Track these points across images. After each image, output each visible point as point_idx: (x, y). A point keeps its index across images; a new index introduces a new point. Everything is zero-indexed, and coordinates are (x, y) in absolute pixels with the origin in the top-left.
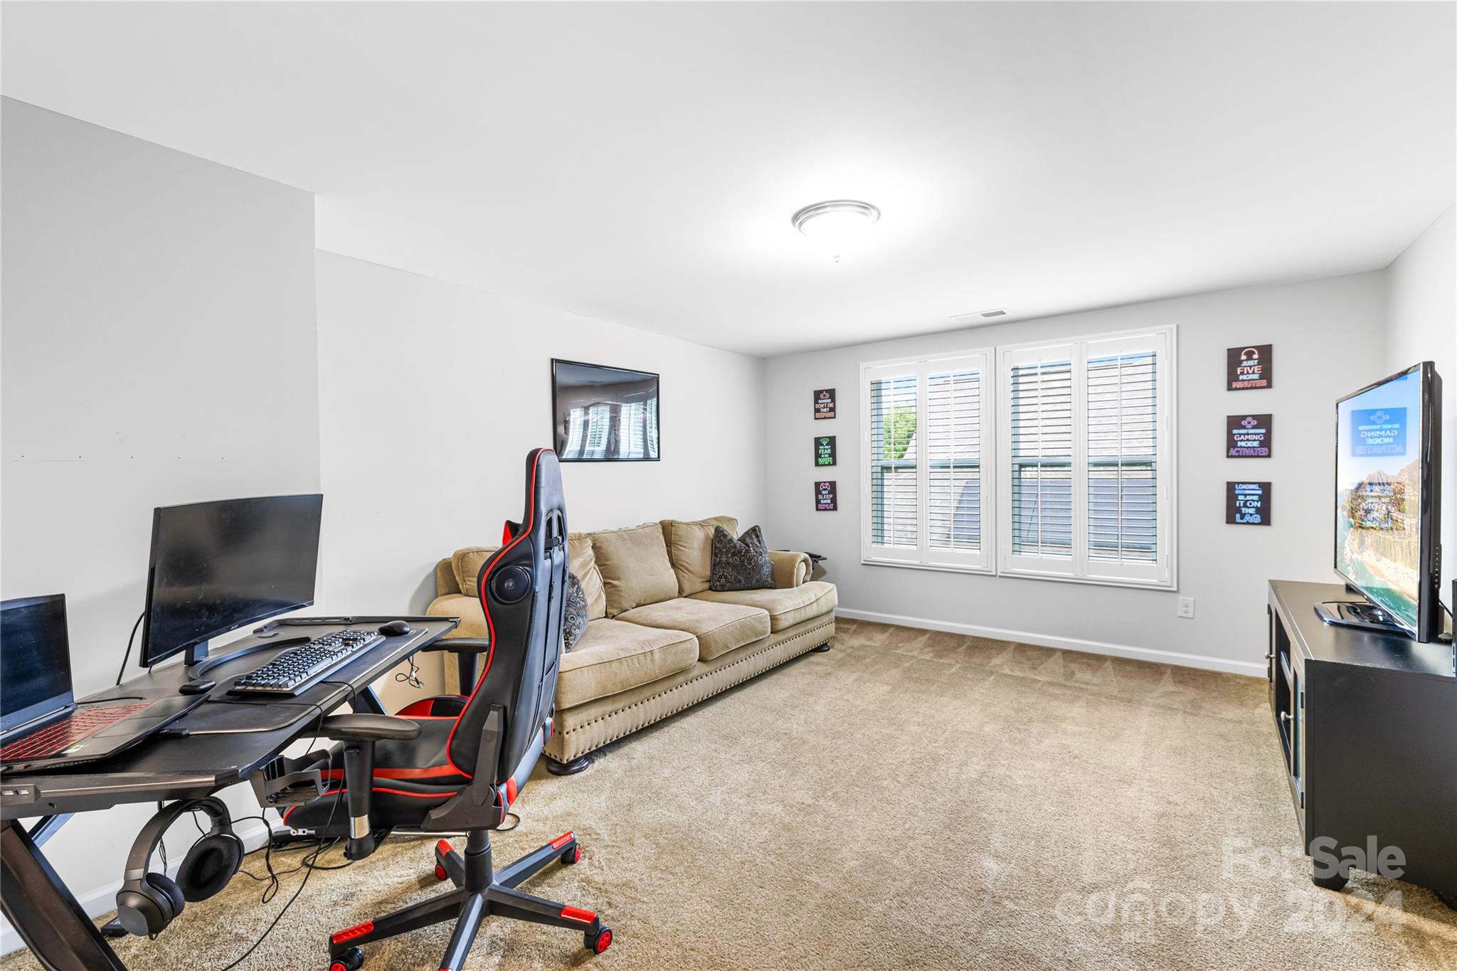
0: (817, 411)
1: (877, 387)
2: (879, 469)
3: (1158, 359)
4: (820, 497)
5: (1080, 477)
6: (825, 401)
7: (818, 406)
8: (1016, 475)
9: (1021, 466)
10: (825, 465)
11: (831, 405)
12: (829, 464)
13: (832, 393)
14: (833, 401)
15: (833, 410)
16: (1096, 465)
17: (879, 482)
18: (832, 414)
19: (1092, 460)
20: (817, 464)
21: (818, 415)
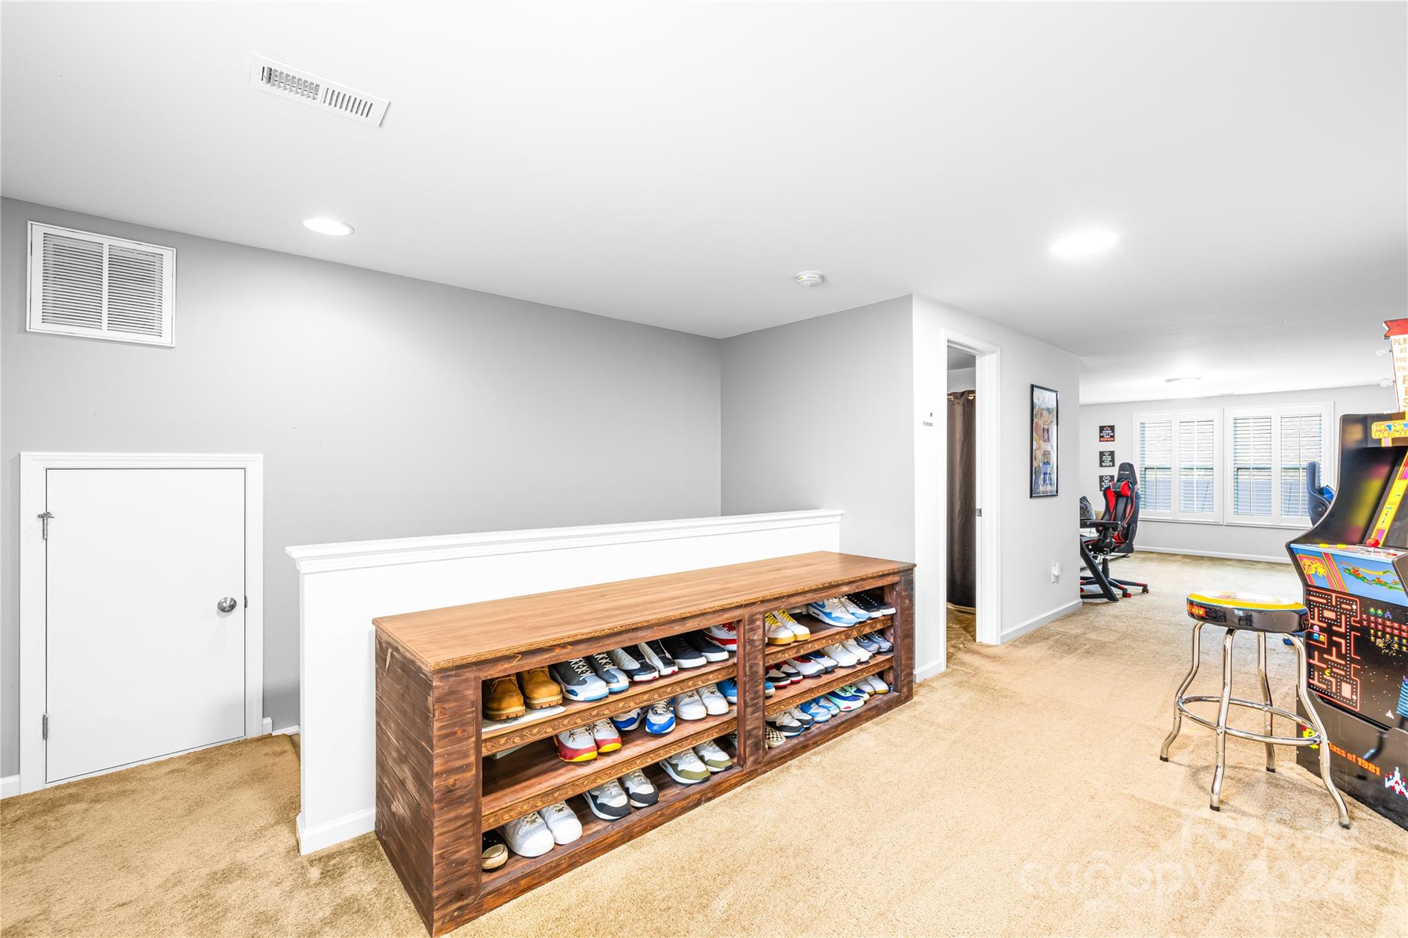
0: (1101, 437)
1: (1143, 425)
2: (1144, 469)
3: (1322, 418)
4: (1103, 484)
5: (1276, 477)
6: (1107, 432)
7: (1102, 434)
8: (1236, 473)
9: (1238, 469)
10: (1107, 466)
11: (1112, 434)
12: (1110, 466)
13: (1112, 428)
14: (1113, 431)
15: (1113, 437)
16: (1285, 469)
17: (1143, 476)
18: (1112, 439)
19: (1283, 466)
20: (1101, 466)
21: (1102, 439)
